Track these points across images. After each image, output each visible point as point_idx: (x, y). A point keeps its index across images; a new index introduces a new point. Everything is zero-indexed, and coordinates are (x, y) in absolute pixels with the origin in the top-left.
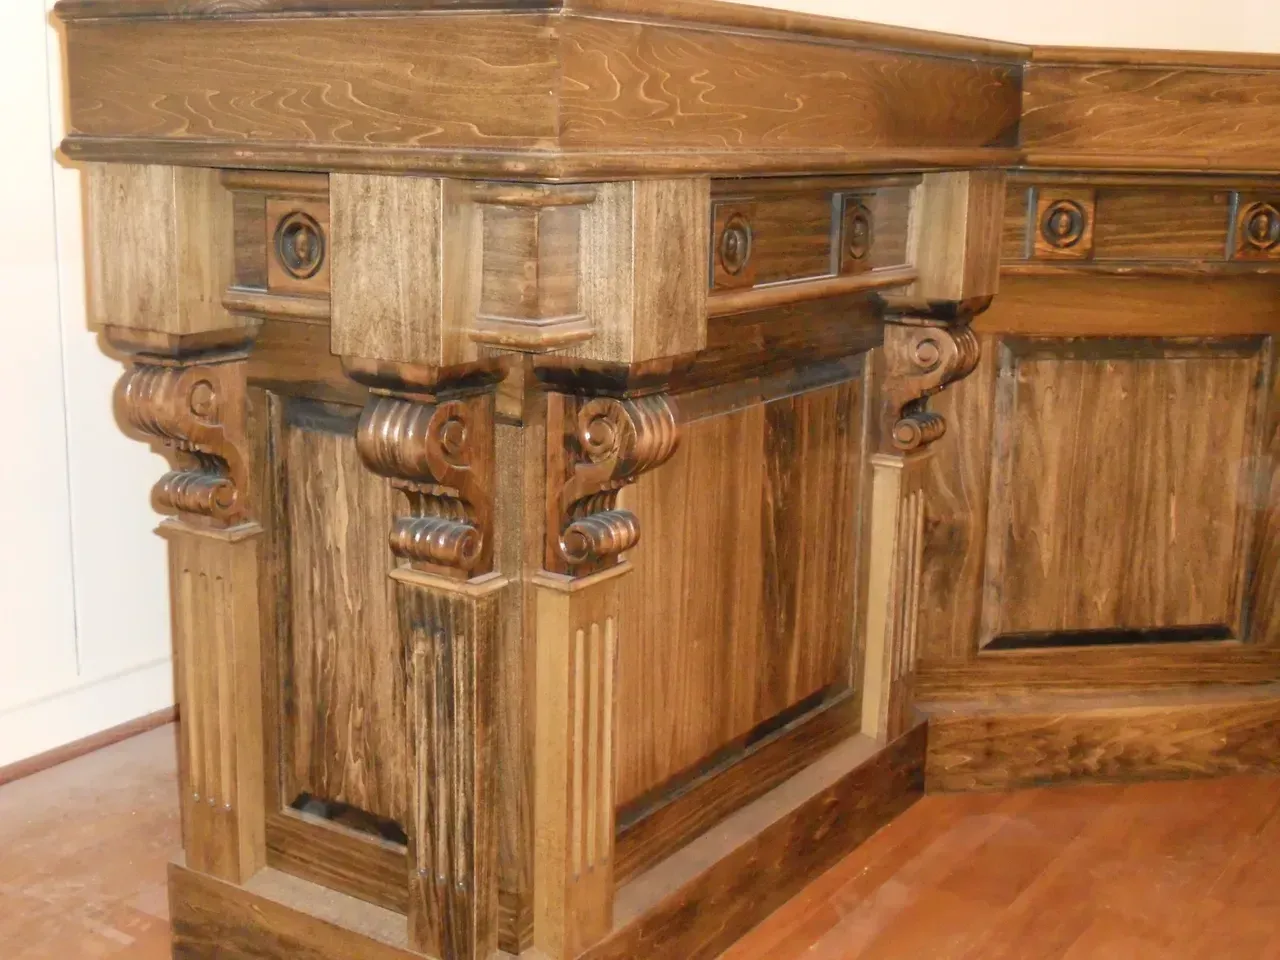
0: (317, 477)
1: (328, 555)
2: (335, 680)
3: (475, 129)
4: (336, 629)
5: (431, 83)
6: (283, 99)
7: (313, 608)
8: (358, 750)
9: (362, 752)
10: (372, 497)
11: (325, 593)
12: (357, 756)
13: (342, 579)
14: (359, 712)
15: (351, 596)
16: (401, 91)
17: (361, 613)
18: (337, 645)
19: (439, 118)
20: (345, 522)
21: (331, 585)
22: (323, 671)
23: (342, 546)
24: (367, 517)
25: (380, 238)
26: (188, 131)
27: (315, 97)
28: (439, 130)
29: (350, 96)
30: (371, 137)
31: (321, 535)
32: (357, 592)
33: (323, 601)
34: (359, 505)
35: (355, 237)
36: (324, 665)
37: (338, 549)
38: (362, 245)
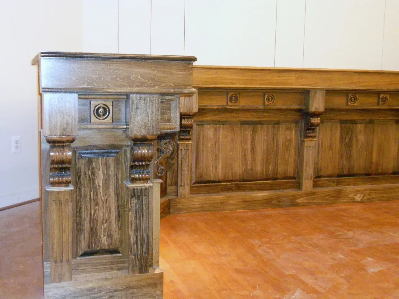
0: (93, 169)
1: (96, 188)
2: (97, 219)
3: (172, 84)
4: (98, 206)
5: (161, 75)
6: (119, 78)
7: (90, 202)
8: (105, 234)
9: (106, 234)
10: (111, 170)
11: (95, 197)
12: (104, 236)
13: (101, 193)
14: (105, 224)
15: (103, 196)
16: (153, 77)
17: (106, 200)
18: (99, 209)
19: (163, 83)
20: (102, 178)
21: (97, 194)
22: (93, 217)
23: (101, 185)
24: (109, 176)
25: (144, 108)
26: (87, 85)
27: (129, 78)
28: (164, 85)
29: (139, 78)
30: (145, 87)
31: (94, 183)
32: (105, 195)
33: (94, 199)
34: (106, 173)
35: (137, 108)
36: (94, 216)
37: (99, 186)
38: (139, 110)
